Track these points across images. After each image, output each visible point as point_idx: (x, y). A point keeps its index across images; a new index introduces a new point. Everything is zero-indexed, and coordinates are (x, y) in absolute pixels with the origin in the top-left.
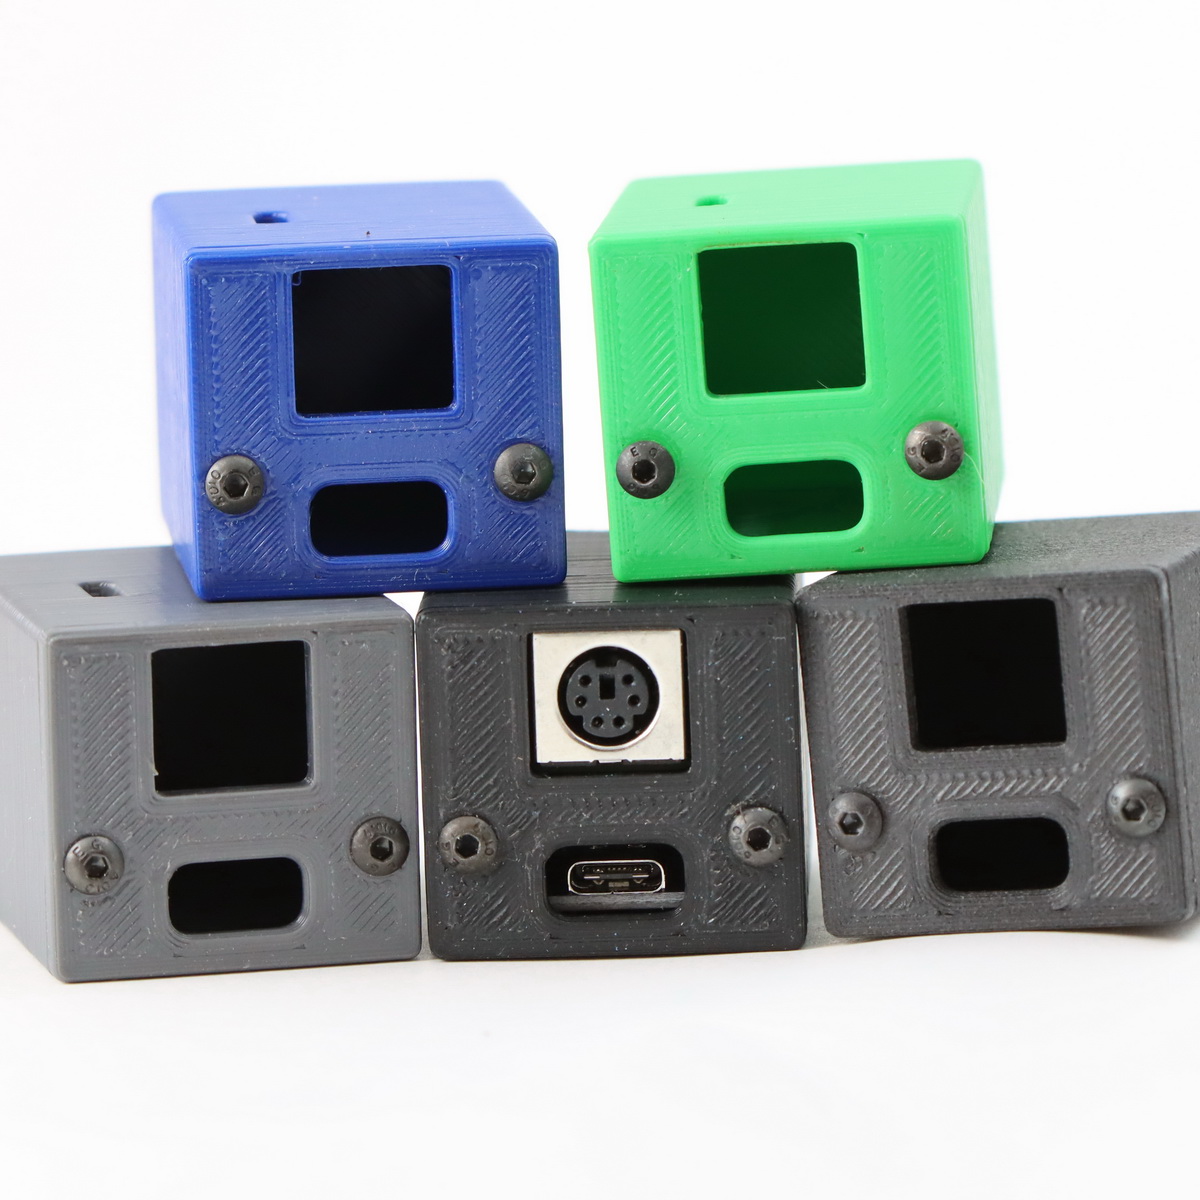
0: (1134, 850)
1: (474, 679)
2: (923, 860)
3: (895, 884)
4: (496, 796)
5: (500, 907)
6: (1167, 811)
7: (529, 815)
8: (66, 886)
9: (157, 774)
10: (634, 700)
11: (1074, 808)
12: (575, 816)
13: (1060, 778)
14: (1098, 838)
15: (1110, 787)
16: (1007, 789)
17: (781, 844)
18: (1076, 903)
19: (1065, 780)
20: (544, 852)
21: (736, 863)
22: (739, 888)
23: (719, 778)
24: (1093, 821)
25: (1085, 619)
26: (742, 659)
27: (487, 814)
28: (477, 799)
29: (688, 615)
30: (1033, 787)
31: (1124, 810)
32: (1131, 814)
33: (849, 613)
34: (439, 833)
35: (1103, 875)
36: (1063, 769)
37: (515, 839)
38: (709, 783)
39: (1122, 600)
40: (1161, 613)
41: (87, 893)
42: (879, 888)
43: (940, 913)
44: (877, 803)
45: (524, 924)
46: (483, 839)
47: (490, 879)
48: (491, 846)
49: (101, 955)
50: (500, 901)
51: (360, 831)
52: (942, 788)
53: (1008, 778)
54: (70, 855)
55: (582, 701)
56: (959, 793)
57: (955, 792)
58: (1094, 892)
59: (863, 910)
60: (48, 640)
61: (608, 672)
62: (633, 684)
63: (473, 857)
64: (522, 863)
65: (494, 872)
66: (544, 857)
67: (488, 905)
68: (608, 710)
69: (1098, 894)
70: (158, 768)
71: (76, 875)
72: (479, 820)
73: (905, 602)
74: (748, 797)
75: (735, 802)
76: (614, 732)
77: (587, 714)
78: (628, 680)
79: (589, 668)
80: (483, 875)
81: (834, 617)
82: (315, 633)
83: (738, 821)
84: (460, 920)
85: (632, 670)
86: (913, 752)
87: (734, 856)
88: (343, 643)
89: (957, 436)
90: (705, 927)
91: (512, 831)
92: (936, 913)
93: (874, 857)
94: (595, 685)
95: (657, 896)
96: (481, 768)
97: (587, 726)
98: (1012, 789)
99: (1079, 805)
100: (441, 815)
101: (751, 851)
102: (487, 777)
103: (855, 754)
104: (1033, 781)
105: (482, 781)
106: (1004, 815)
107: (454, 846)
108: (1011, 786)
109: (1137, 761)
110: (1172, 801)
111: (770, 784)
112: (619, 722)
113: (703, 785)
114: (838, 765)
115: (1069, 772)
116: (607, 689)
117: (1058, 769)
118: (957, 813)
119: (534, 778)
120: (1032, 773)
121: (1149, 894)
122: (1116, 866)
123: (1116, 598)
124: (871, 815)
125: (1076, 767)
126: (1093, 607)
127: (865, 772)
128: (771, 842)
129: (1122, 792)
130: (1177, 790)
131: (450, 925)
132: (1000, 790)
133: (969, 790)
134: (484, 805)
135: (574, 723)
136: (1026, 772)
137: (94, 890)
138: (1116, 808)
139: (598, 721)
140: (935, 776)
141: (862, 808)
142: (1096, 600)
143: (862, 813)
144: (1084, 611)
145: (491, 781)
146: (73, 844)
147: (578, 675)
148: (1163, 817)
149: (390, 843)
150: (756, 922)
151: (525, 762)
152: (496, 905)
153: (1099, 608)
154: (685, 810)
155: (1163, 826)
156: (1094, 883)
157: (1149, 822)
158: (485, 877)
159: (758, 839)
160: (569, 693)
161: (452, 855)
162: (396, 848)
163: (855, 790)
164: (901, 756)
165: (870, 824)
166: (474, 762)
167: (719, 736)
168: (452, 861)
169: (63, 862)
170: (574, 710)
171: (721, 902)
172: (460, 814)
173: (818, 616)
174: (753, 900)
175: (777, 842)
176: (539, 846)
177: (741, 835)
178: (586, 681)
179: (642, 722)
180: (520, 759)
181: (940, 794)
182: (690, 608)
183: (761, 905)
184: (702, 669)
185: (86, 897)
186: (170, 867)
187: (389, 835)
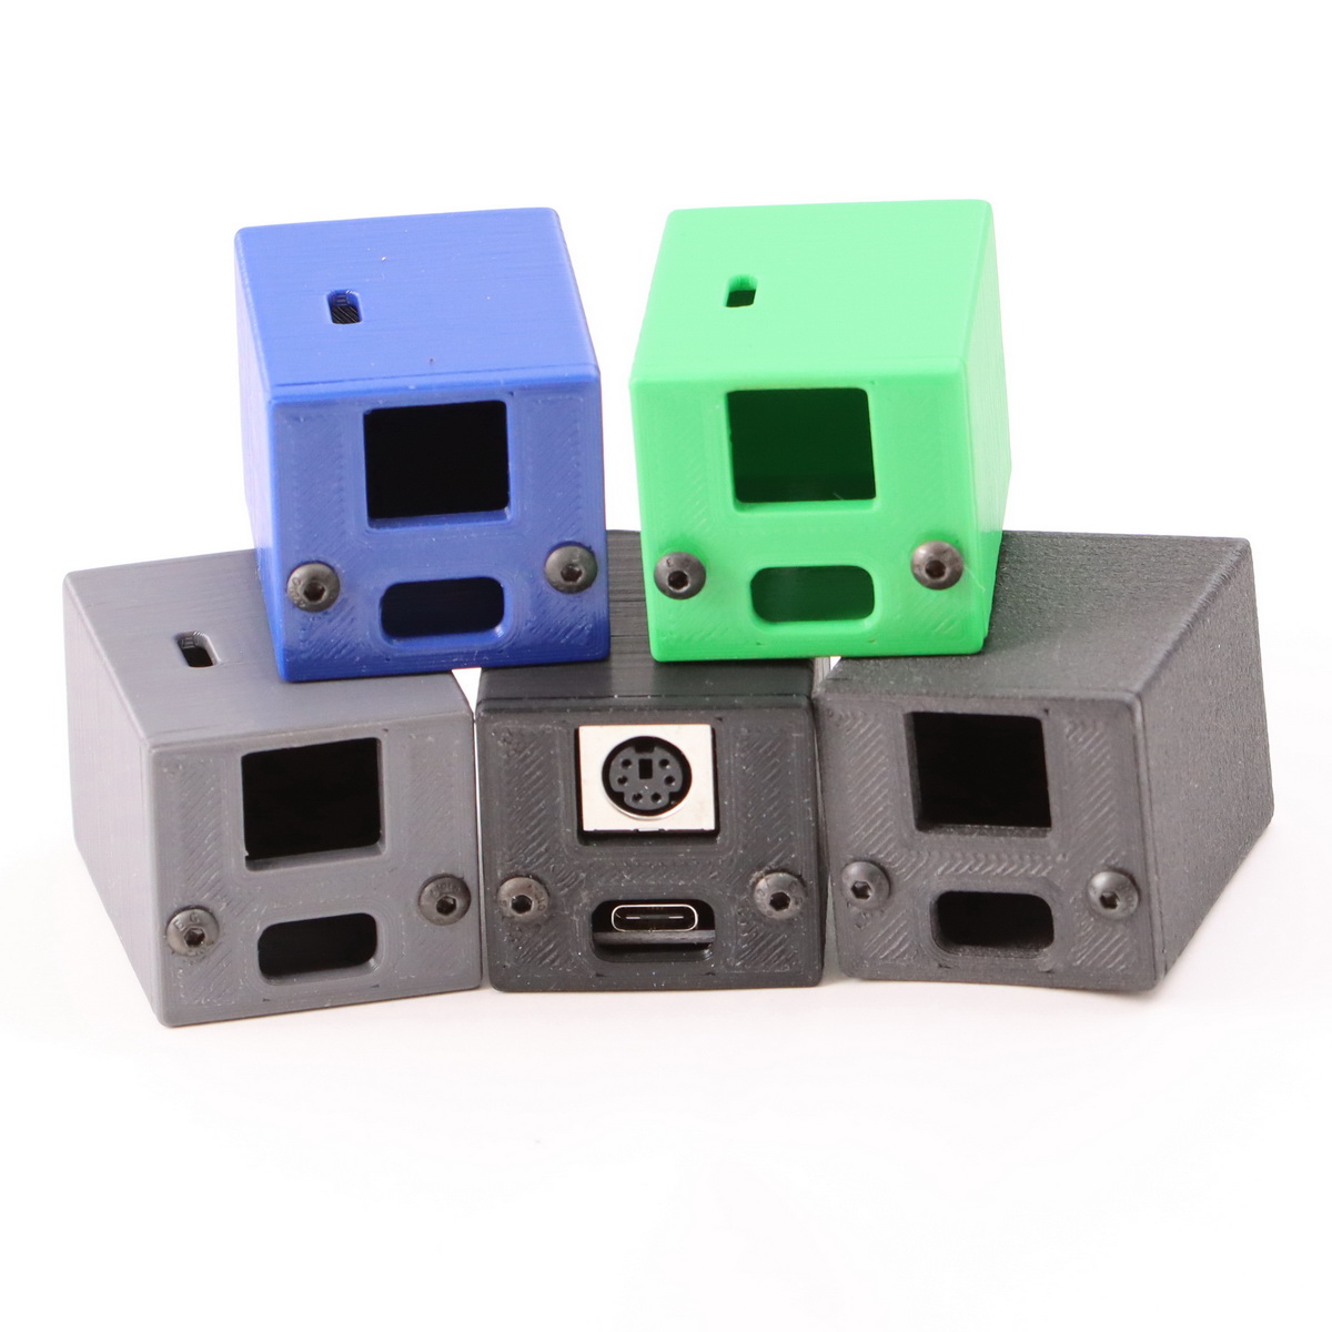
0: (1110, 929)
1: (528, 767)
2: (925, 923)
3: (901, 939)
4: (547, 862)
5: (551, 951)
6: (1140, 900)
7: (577, 876)
8: (167, 952)
9: (247, 854)
10: (669, 780)
11: (1058, 890)
12: (617, 877)
13: (1045, 866)
14: (1079, 917)
15: (1090, 876)
16: (999, 870)
17: (800, 904)
18: (1060, 966)
19: (1050, 868)
20: (590, 906)
21: (759, 917)
22: (762, 938)
23: (745, 847)
24: (1074, 903)
25: (1068, 737)
26: (766, 752)
27: (540, 875)
28: (531, 862)
29: (718, 715)
30: (1022, 870)
31: (1103, 899)
32: (1108, 902)
33: (860, 714)
34: (498, 890)
35: (1083, 948)
36: (1049, 858)
37: (565, 896)
38: (736, 851)
39: (1100, 725)
40: (1135, 738)
41: (186, 955)
42: (886, 941)
43: (940, 966)
44: (884, 871)
45: (574, 964)
46: (537, 898)
47: (543, 928)
48: (543, 903)
49: (200, 1004)
50: (551, 946)
51: (427, 889)
52: (943, 864)
53: (1000, 861)
54: (171, 926)
55: (623, 781)
56: (957, 870)
57: (953, 869)
58: (1076, 961)
59: (874, 957)
60: (150, 752)
61: (647, 756)
62: (668, 767)
63: (527, 913)
64: (571, 914)
65: (546, 922)
66: (591, 910)
67: (540, 950)
68: (646, 788)
69: (1079, 962)
70: (248, 848)
71: (177, 943)
72: (532, 881)
73: (910, 709)
74: (771, 864)
75: (759, 868)
76: (651, 805)
77: (628, 791)
78: (664, 763)
79: (629, 753)
80: (536, 925)
81: (847, 716)
82: (386, 730)
83: (762, 884)
84: (516, 961)
85: (667, 756)
86: (917, 832)
87: (759, 911)
88: (410, 737)
89: (958, 555)
90: (734, 968)
91: (562, 889)
92: (937, 965)
93: (882, 916)
94: (635, 768)
95: (691, 933)
96: (533, 840)
97: (628, 800)
98: (1004, 870)
99: (1062, 888)
100: (499, 874)
101: (774, 911)
102: (540, 845)
103: (865, 830)
104: (1022, 866)
105: (535, 849)
106: (996, 891)
107: (510, 905)
108: (1003, 867)
109: (1113, 857)
110: (1144, 893)
111: (791, 853)
112: (656, 797)
113: (731, 853)
114: (851, 837)
115: (1054, 861)
116: (646, 770)
117: (1044, 857)
118: (956, 886)
119: (580, 846)
120: (1021, 858)
121: (1123, 967)
122: (1095, 940)
123: (1094, 722)
124: (880, 884)
125: (1060, 858)
126: (1075, 728)
127: (874, 845)
128: (791, 903)
129: (1101, 881)
130: (1148, 884)
131: (507, 964)
132: (993, 870)
133: (967, 867)
134: (536, 868)
135: (617, 798)
136: (1016, 857)
137: (193, 953)
138: (1095, 897)
139: (637, 797)
140: (935, 853)
141: (871, 876)
142: (1077, 722)
143: (872, 881)
144: (1067, 730)
145: (543, 849)
146: (174, 916)
147: (620, 759)
148: (1135, 906)
149: (454, 900)
150: (779, 965)
151: (573, 833)
152: (547, 949)
153: (1080, 729)
154: (716, 873)
155: (1136, 911)
156: (1075, 953)
157: (1124, 909)
158: (538, 926)
159: (779, 902)
160: (612, 775)
161: (509, 910)
162: (459, 904)
163: (865, 861)
164: (905, 835)
165: (879, 890)
166: (528, 833)
167: (745, 815)
168: (508, 915)
169: (166, 932)
170: (616, 787)
171: (746, 949)
172: (517, 875)
173: (832, 714)
174: (776, 947)
175: (797, 903)
176: (587, 901)
177: (765, 898)
178: (626, 763)
179: (678, 797)
180: (568, 831)
181: (940, 870)
182: (719, 708)
183: (782, 952)
184: (729, 759)
185: (186, 959)
186: (259, 930)
187: (454, 893)
